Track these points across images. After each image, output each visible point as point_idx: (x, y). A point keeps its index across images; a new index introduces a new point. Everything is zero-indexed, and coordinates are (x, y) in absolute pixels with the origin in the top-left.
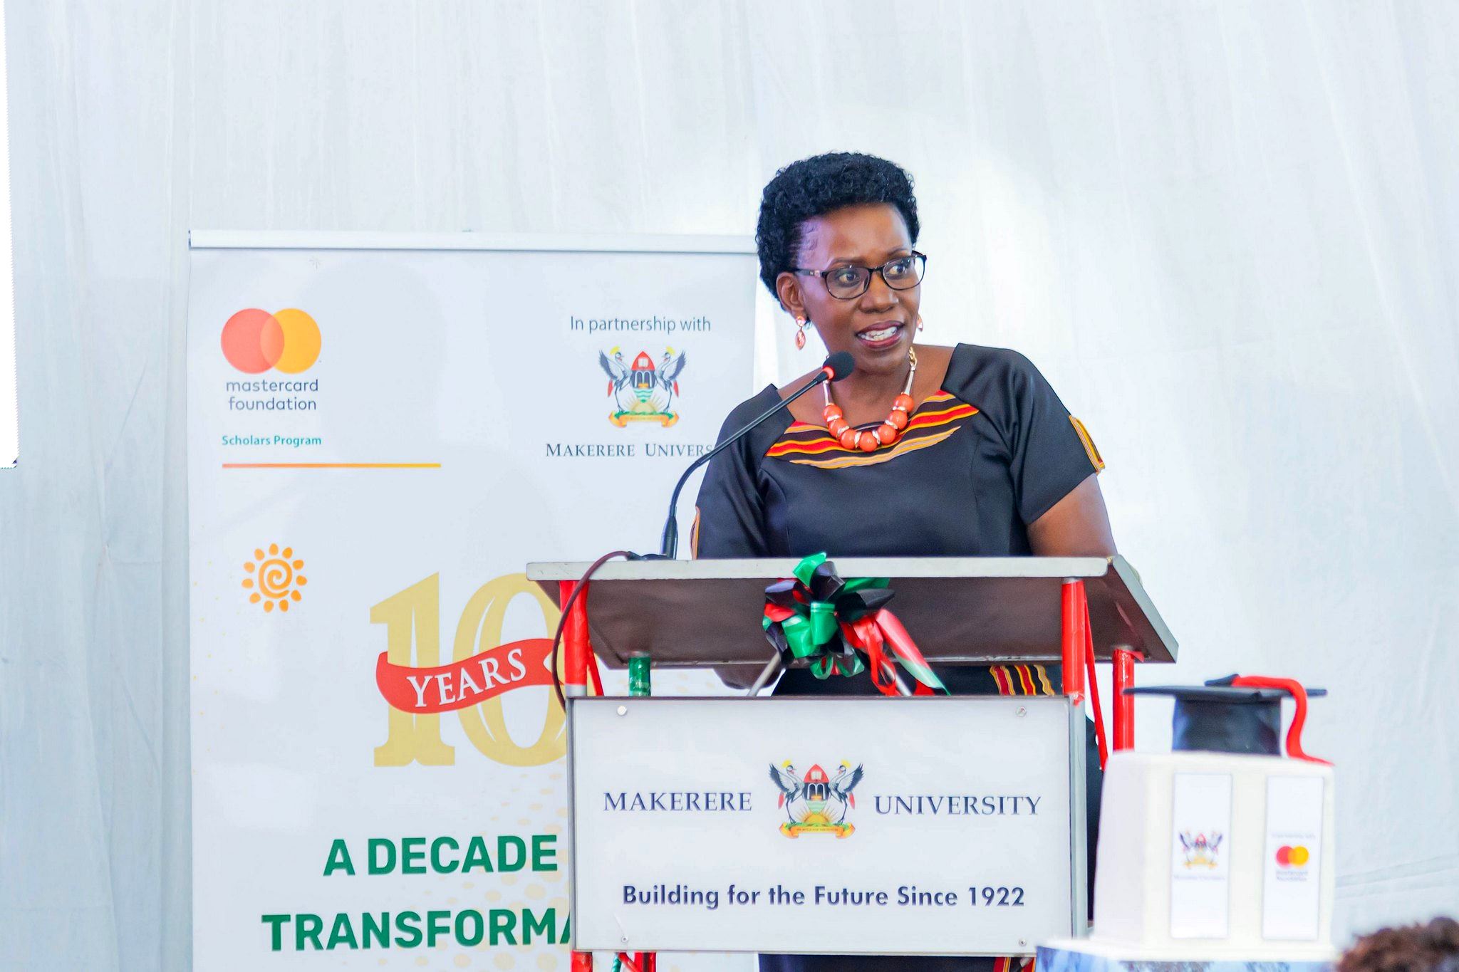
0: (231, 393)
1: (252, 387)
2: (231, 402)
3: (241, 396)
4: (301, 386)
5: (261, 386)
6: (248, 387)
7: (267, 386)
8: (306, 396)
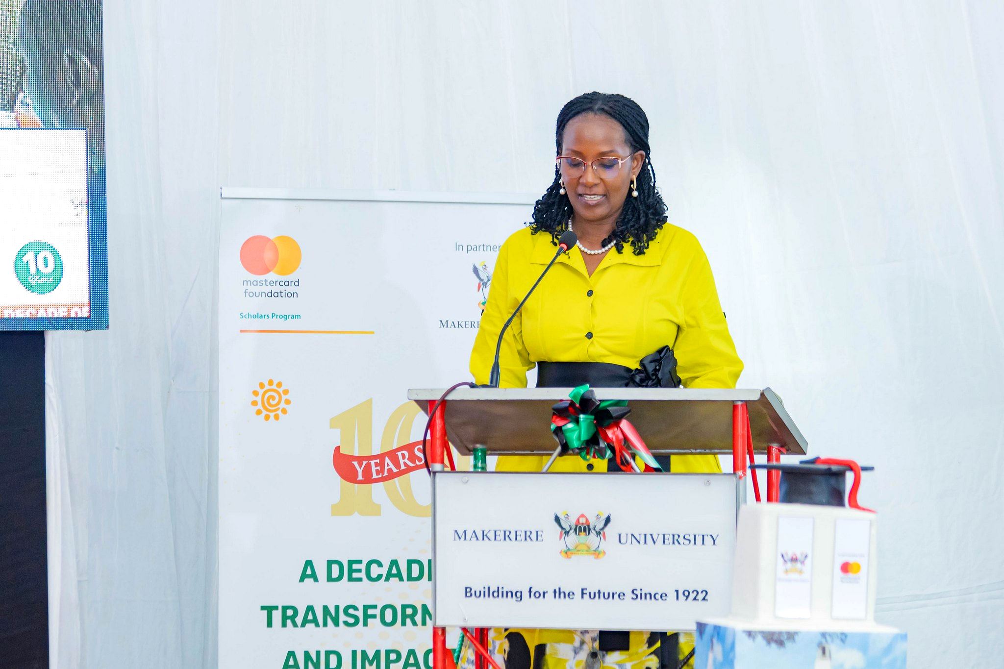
0: (245, 287)
1: (259, 284)
2: (245, 292)
3: (251, 288)
4: (288, 283)
5: (264, 283)
6: (256, 283)
7: (268, 283)
8: (292, 289)
